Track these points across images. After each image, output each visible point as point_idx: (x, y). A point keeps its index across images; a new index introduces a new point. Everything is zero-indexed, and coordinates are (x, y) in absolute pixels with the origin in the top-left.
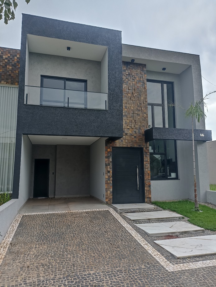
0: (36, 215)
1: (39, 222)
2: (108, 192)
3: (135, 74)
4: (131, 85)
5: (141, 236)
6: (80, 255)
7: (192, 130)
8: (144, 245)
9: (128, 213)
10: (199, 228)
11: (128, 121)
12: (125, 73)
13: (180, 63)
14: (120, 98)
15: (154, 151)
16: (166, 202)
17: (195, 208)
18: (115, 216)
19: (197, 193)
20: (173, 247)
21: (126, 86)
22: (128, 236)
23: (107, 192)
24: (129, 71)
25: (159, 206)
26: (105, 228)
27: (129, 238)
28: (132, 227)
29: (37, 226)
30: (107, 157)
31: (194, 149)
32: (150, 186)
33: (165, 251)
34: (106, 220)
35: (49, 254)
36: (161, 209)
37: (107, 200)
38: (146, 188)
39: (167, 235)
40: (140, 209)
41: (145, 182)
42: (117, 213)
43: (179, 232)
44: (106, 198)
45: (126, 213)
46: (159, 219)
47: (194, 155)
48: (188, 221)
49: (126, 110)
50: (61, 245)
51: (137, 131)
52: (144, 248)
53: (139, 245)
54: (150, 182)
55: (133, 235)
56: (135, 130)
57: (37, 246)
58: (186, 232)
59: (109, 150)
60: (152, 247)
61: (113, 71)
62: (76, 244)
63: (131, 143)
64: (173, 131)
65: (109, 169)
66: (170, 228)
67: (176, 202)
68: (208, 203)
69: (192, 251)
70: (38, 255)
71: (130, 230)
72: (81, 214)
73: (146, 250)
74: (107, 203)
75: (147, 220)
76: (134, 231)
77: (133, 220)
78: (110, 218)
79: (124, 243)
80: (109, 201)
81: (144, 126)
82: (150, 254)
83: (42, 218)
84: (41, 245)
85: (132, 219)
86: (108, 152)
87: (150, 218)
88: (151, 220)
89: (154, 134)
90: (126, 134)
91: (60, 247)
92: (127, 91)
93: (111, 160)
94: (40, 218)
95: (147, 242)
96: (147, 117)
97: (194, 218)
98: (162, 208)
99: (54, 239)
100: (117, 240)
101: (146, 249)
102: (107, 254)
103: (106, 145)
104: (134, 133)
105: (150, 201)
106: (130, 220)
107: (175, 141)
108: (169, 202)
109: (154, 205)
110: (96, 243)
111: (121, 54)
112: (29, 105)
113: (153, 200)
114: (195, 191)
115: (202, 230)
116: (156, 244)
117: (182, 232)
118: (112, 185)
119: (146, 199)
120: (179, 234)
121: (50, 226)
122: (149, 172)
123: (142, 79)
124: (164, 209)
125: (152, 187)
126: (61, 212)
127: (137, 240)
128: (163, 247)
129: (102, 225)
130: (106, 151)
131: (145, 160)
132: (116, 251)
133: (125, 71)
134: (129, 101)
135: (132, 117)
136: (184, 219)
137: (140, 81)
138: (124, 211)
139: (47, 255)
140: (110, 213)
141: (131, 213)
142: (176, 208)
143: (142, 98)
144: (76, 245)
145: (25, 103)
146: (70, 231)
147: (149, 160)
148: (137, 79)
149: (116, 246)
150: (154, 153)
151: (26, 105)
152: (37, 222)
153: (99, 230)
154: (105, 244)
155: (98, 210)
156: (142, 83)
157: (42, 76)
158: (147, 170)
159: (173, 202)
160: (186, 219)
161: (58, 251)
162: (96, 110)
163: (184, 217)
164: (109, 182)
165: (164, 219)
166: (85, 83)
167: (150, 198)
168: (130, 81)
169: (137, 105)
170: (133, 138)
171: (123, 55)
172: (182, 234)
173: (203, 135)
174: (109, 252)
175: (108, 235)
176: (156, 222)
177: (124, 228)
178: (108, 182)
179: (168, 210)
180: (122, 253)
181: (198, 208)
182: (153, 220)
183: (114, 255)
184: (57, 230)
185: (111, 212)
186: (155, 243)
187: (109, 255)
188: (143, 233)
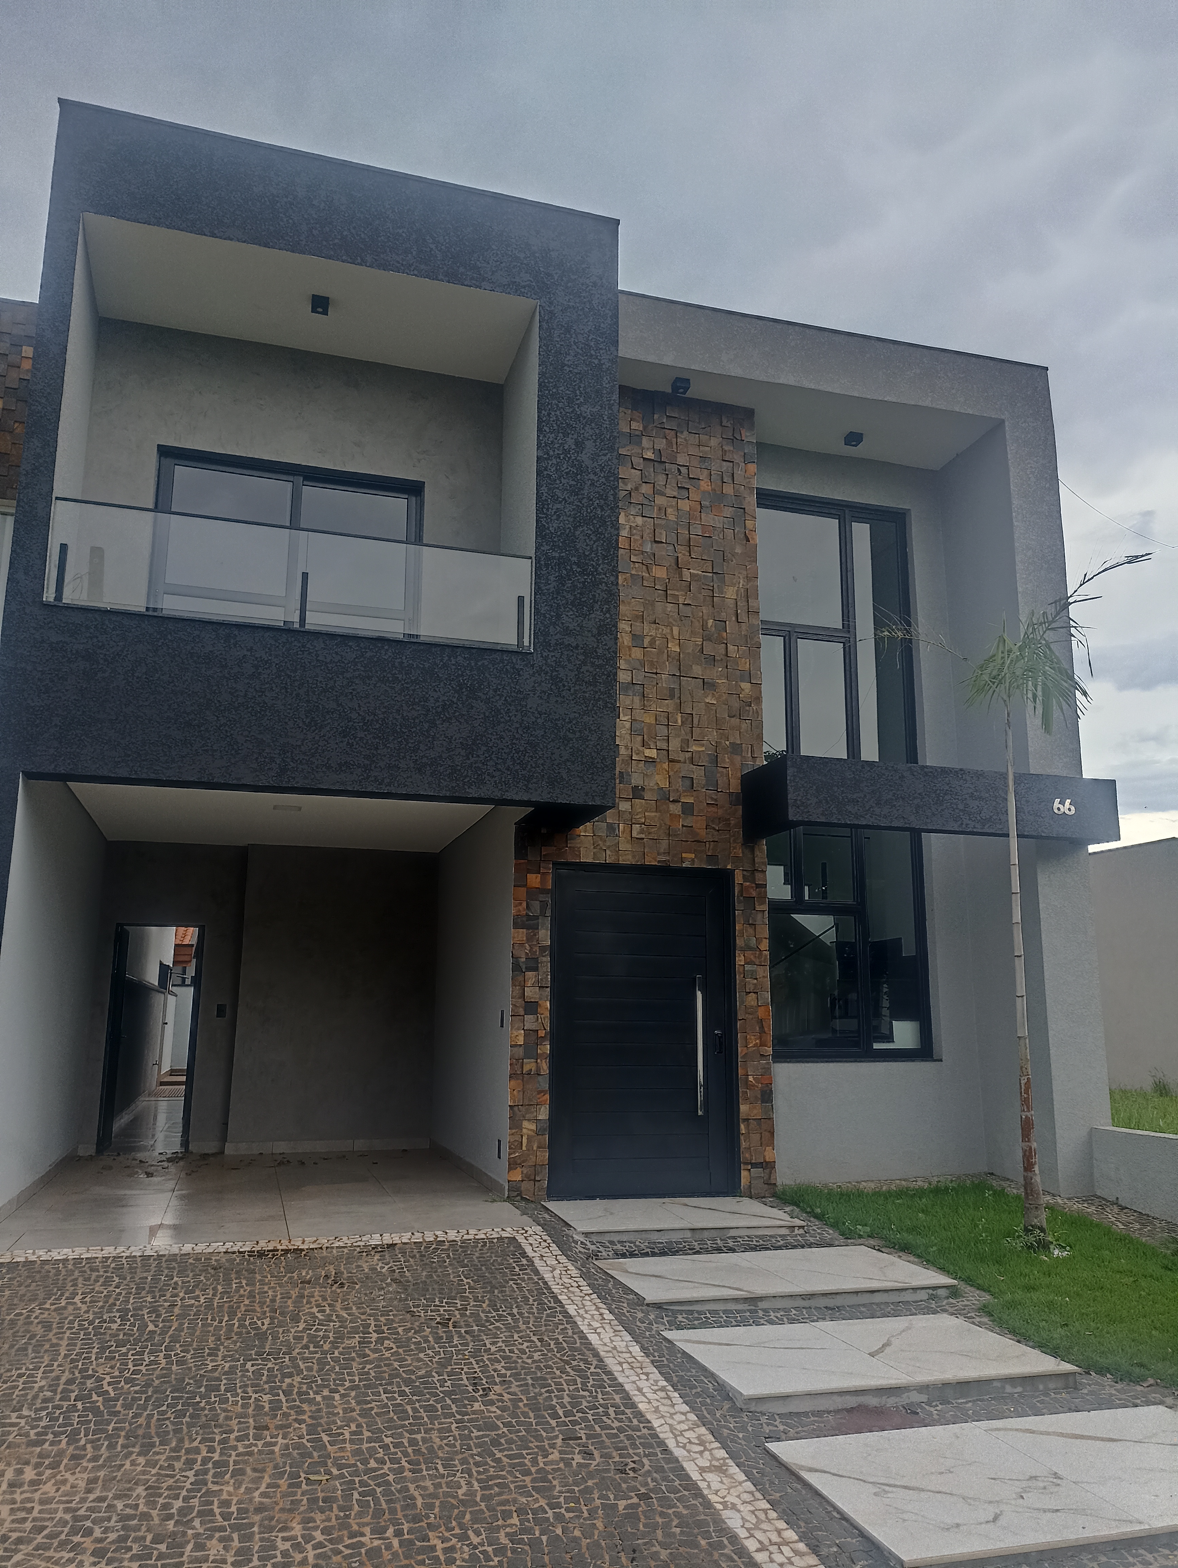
0: (78, 1261)
1: (84, 1308)
2: (526, 1124)
3: (695, 462)
4: (672, 518)
5: (693, 1409)
6: (287, 1545)
7: (1004, 776)
8: (702, 1470)
9: (632, 1255)
10: (1046, 1364)
11: (649, 719)
12: (637, 450)
13: (942, 405)
14: (604, 587)
15: (797, 892)
16: (860, 1194)
17: (1026, 1230)
18: (547, 1276)
19: (1034, 1145)
20: (882, 1488)
21: (639, 520)
22: (611, 1411)
23: (515, 1124)
24: (661, 444)
25: (816, 1217)
26: (475, 1354)
27: (616, 1424)
28: (643, 1348)
29: (60, 1335)
30: (527, 923)
31: (1016, 887)
32: (767, 1096)
33: (832, 1518)
34: (493, 1306)
35: (89, 1532)
36: (830, 1233)
37: (517, 1176)
38: (744, 1108)
39: (852, 1401)
40: (706, 1234)
41: (741, 1071)
42: (563, 1259)
43: (923, 1388)
44: (513, 1165)
45: (624, 1256)
46: (812, 1296)
47: (1017, 917)
48: (985, 1310)
49: (637, 653)
50: (178, 1465)
51: (698, 774)
52: (698, 1493)
53: (673, 1470)
54: (767, 1071)
55: (642, 1407)
56: (686, 769)
57: (29, 1474)
58: (964, 1387)
59: (534, 880)
60: (749, 1485)
61: (566, 435)
62: (280, 1461)
63: (664, 845)
64: (902, 777)
65: (531, 993)
66: (872, 1355)
67: (920, 1193)
68: (1104, 1203)
69: (996, 1519)
70: (14, 1535)
71: (628, 1372)
72: (350, 1259)
73: (708, 1504)
74: (516, 1196)
75: (740, 1307)
76: (655, 1375)
77: (658, 1306)
78: (520, 1288)
79: (578, 1459)
80: (527, 1178)
81: (736, 749)
82: (734, 1539)
83: (107, 1282)
84: (52, 1466)
85: (650, 1298)
86: (532, 894)
87: (759, 1289)
88: (762, 1305)
89: (791, 796)
90: (637, 792)
91: (171, 1481)
92: (648, 548)
93: (545, 936)
94: (96, 1281)
95: (722, 1453)
96: (758, 699)
97: (1019, 1295)
98: (834, 1226)
99: (148, 1426)
100: (539, 1438)
101: (713, 1498)
102: (463, 1537)
103: (521, 851)
104: (679, 784)
105: (771, 1184)
106: (640, 1301)
107: (916, 835)
108: (877, 1194)
109: (788, 1209)
110: (406, 1454)
111: (616, 343)
112: (69, 608)
113: (784, 1177)
114: (1027, 1127)
115: (1066, 1375)
116: (781, 1464)
117: (946, 1385)
118: (546, 1087)
119: (744, 1174)
120: (924, 1398)
121: (141, 1335)
122: (766, 1013)
123: (728, 489)
124: (849, 1236)
125: (779, 1101)
126: (228, 1245)
127: (664, 1434)
128: (819, 1487)
129: (460, 1336)
130: (521, 882)
131: (739, 942)
132: (521, 1512)
133: (634, 438)
134: (659, 606)
135: (672, 697)
136: (961, 1303)
137: (718, 498)
138: (612, 1243)
139: (77, 1539)
140: (524, 1254)
141: (654, 1254)
142: (912, 1230)
143: (730, 593)
144: (276, 1467)
145: (49, 595)
146: (258, 1374)
147: (765, 945)
148: (705, 485)
149: (528, 1479)
150: (798, 905)
151: (58, 608)
152: (71, 1308)
153: (442, 1365)
154: (464, 1461)
155: (452, 1235)
156: (728, 512)
157: (165, 452)
158: (751, 1000)
159: (901, 1193)
160: (974, 1297)
161: (154, 1513)
162: (464, 647)
163: (962, 1286)
164: (529, 1065)
165: (838, 1301)
166: (413, 499)
167: (769, 1166)
168: (663, 494)
169: (704, 627)
170: (673, 817)
171: (625, 351)
172: (945, 1402)
173: (1066, 807)
174: (475, 1520)
175: (492, 1403)
176: (792, 1321)
177: (596, 1355)
178: (526, 1069)
179: (872, 1242)
180: (559, 1531)
181: (1042, 1230)
182: (780, 1304)
183: (504, 1540)
184: (181, 1362)
185: (528, 1250)
186: (774, 1457)
187: (475, 1540)
188: (705, 1391)
